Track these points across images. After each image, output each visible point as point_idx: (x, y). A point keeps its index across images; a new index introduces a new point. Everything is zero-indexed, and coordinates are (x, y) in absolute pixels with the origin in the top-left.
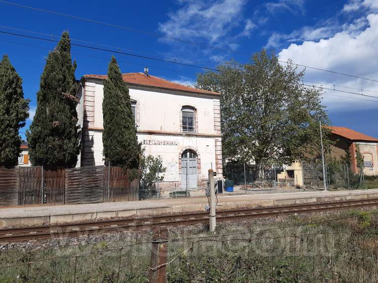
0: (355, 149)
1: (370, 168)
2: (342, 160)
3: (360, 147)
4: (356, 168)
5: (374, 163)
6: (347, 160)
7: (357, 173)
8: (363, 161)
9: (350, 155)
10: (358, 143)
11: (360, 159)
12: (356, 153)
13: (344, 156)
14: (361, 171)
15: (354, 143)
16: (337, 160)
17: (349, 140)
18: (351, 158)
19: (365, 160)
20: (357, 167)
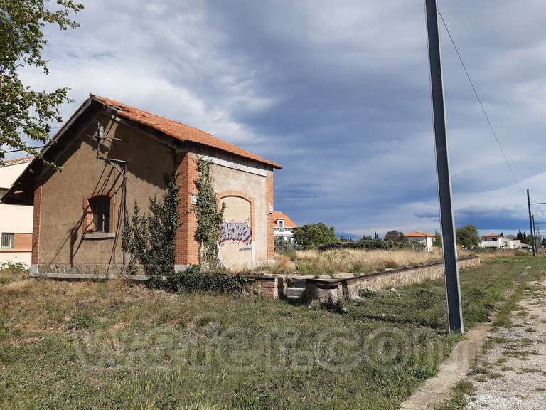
0: (193, 175)
1: (242, 245)
2: (153, 215)
3: (214, 171)
4: (192, 242)
5: (256, 230)
6: (169, 214)
7: (193, 260)
8: (218, 219)
9: (178, 197)
10: (207, 158)
11: (210, 215)
12: (196, 191)
13: (160, 201)
14: (211, 256)
15: (192, 157)
16: (141, 214)
17: (177, 141)
18: (179, 209)
19: (227, 218)
20: (197, 239)
